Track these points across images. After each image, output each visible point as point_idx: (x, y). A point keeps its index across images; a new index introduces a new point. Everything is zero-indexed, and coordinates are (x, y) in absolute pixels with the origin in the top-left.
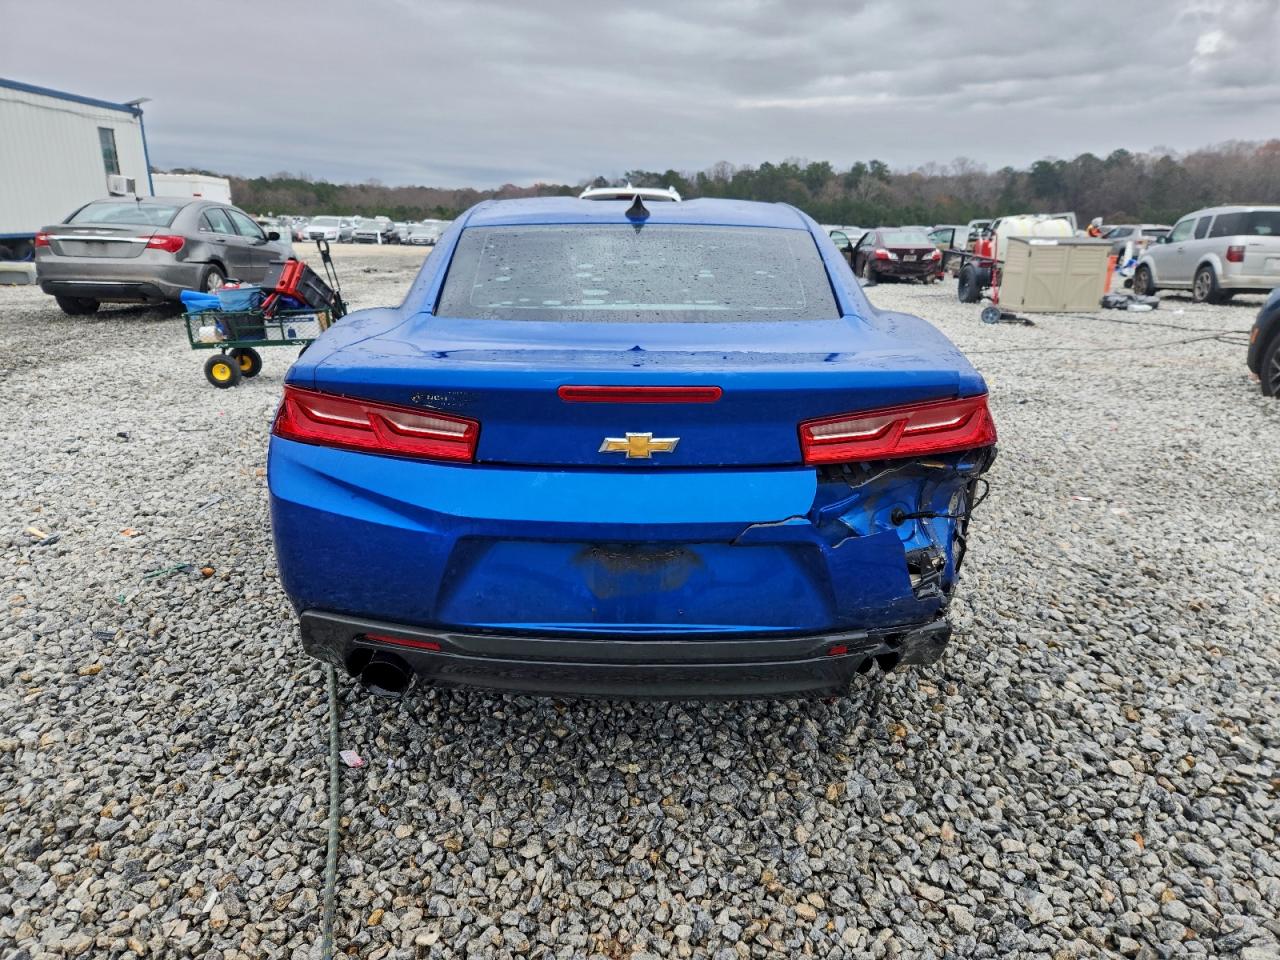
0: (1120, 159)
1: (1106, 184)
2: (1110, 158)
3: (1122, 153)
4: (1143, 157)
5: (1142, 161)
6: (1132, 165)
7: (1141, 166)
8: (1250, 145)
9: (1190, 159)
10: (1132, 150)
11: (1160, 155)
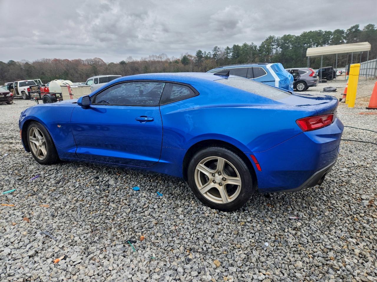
0: (12, 63)
1: (11, 71)
2: (8, 63)
3: (12, 61)
4: (20, 63)
5: (20, 64)
6: (17, 65)
7: (20, 66)
8: (49, 60)
9: (34, 63)
10: (15, 61)
11: (25, 62)
